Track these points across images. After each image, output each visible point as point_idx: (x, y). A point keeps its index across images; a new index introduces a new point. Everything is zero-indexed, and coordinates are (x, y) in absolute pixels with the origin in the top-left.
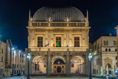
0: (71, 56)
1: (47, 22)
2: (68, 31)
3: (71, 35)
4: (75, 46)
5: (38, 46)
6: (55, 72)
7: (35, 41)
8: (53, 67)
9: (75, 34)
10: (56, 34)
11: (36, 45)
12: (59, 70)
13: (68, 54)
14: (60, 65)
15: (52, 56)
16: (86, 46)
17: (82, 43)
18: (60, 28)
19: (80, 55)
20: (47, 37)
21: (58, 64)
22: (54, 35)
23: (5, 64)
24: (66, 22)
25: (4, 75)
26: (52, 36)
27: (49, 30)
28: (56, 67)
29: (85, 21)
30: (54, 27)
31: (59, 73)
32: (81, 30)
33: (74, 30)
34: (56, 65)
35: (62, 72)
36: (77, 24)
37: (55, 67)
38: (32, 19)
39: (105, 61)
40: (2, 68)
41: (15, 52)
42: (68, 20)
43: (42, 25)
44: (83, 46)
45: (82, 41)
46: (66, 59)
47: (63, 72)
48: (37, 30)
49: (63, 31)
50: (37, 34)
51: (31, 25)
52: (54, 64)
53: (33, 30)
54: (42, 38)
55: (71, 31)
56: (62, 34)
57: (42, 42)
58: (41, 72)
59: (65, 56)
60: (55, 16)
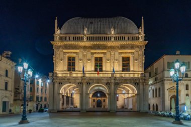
0: (117, 84)
1: (82, 35)
2: (113, 48)
3: (117, 54)
4: (123, 70)
5: (69, 70)
6: (94, 107)
7: (64, 62)
8: (91, 100)
9: (123, 53)
10: (96, 53)
11: (66, 68)
12: (99, 104)
13: (113, 81)
14: (100, 99)
15: (89, 84)
16: (140, 69)
17: (134, 65)
18: (102, 43)
19: (130, 83)
20: (81, 56)
21: (98, 97)
22: (92, 53)
23: (13, 94)
24: (110, 36)
25: (10, 111)
26: (89, 56)
27: (85, 47)
28: (96, 101)
29: (139, 33)
30: (92, 43)
31: (99, 109)
32: (132, 47)
33: (122, 47)
34: (95, 98)
35: (102, 106)
36: (127, 39)
37: (94, 101)
38: (59, 31)
39: (170, 92)
40: (6, 100)
41: (40, 81)
42: (113, 33)
43: (75, 39)
44: (135, 70)
45: (134, 62)
46: (109, 88)
47: (104, 107)
48: (66, 47)
49: (105, 47)
50: (66, 53)
51: (58, 39)
52: (92, 97)
53: (60, 46)
54: (74, 59)
55: (118, 48)
56: (104, 53)
57: (74, 65)
58: (76, 107)
59: (108, 84)
60: (94, 28)
